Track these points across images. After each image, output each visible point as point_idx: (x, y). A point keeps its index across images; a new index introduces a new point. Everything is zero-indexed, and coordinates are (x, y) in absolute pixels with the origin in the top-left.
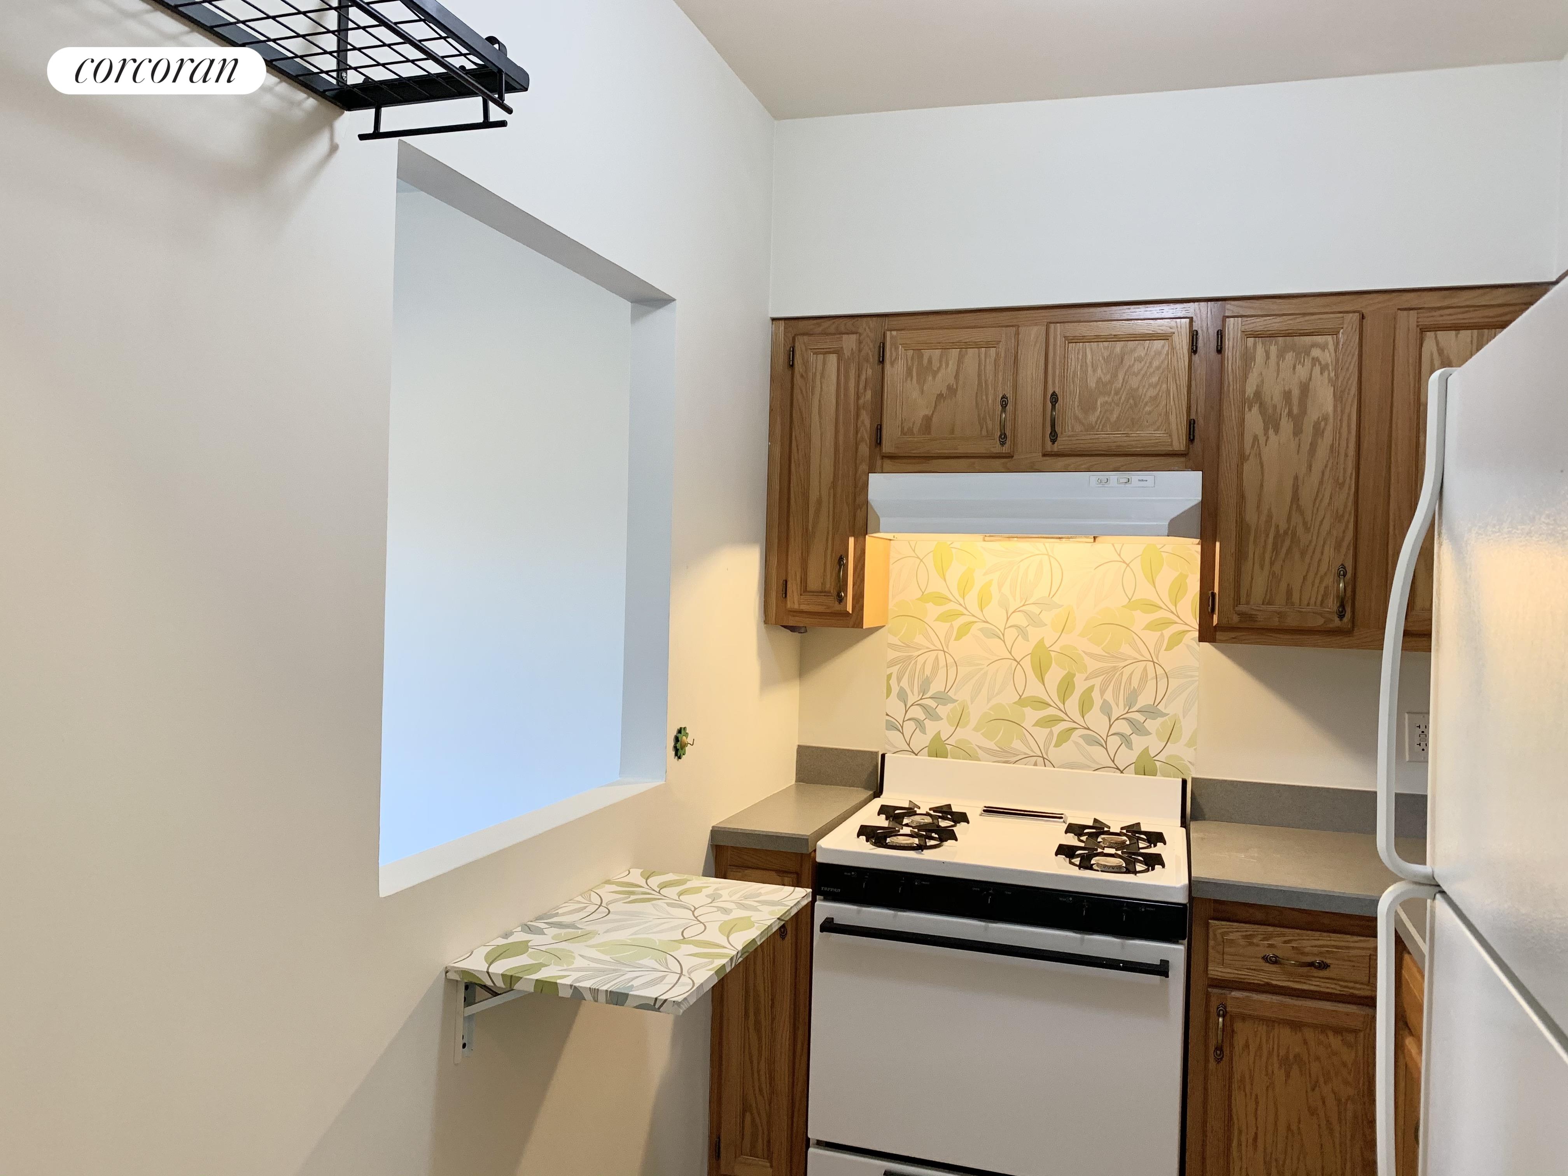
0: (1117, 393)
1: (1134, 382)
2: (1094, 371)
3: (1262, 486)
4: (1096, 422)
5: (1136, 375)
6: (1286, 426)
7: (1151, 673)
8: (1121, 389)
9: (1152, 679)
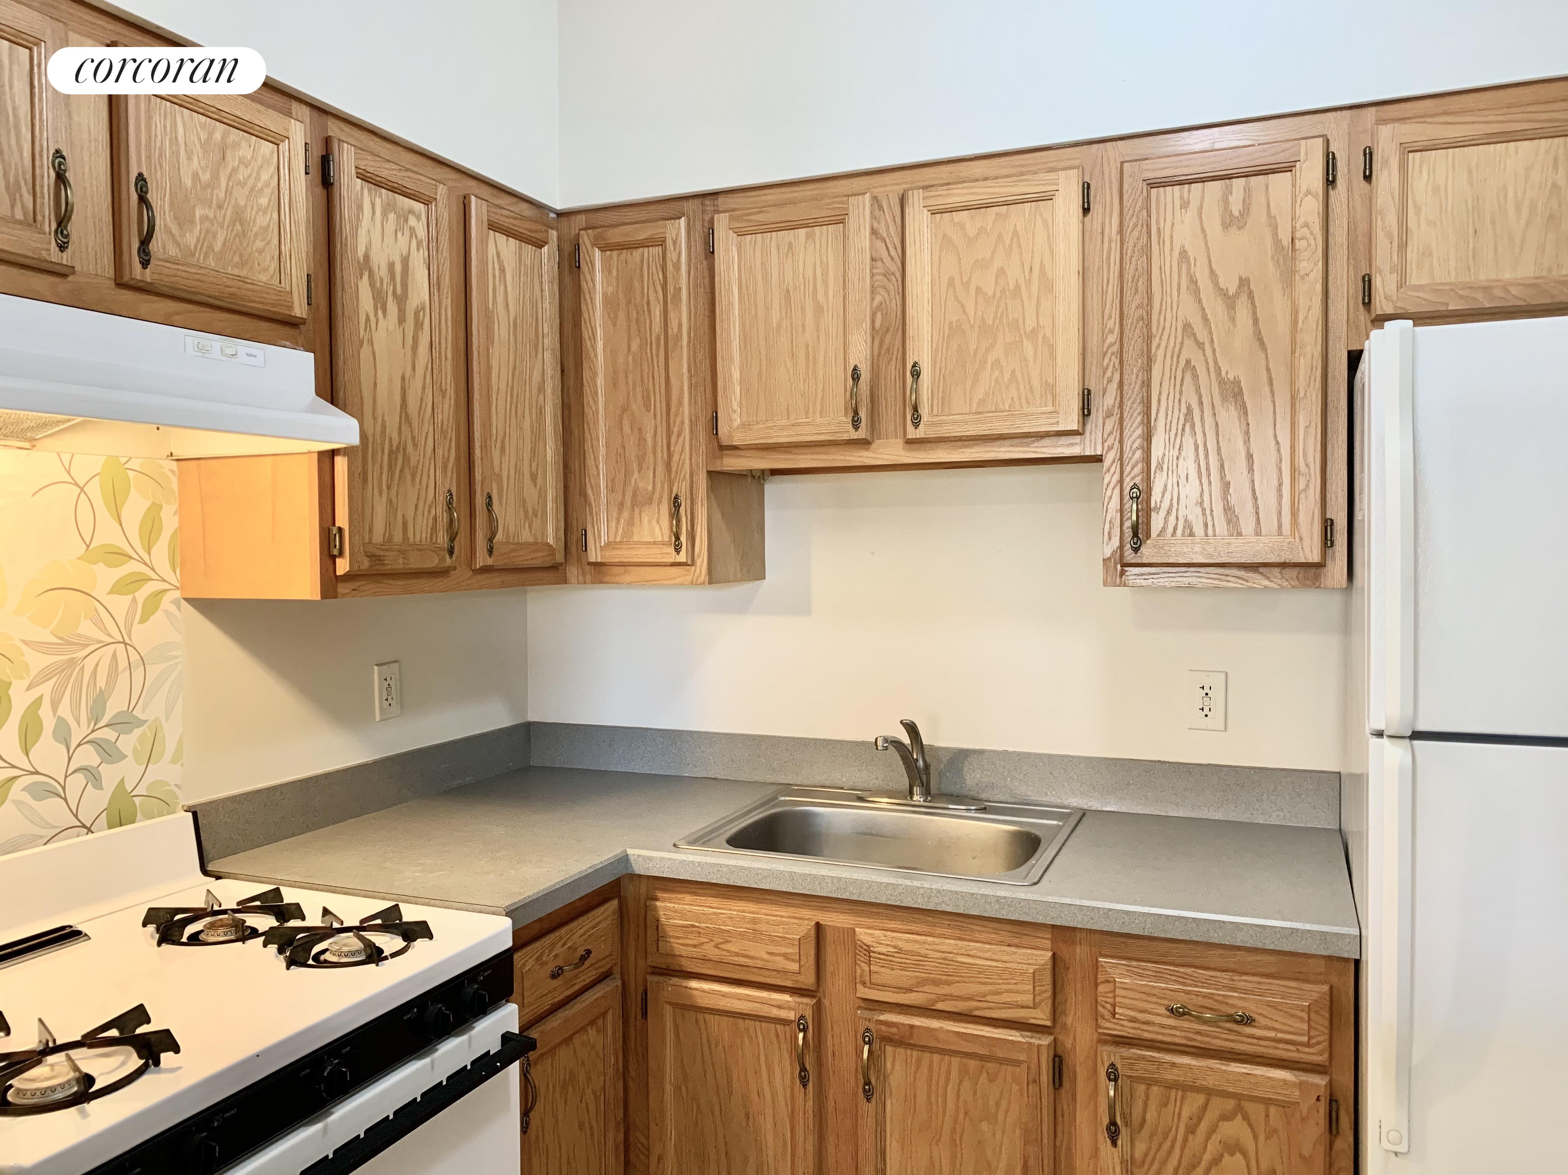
0: (220, 207)
1: (240, 196)
2: (189, 158)
3: (375, 384)
4: (196, 247)
5: (243, 185)
6: (392, 308)
7: (123, 663)
8: (225, 201)
9: (123, 671)
